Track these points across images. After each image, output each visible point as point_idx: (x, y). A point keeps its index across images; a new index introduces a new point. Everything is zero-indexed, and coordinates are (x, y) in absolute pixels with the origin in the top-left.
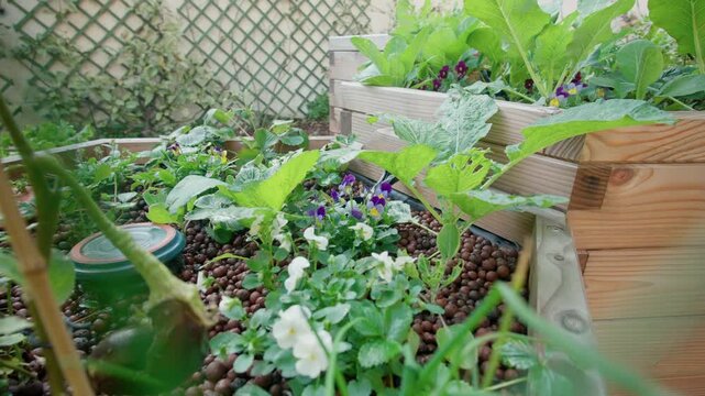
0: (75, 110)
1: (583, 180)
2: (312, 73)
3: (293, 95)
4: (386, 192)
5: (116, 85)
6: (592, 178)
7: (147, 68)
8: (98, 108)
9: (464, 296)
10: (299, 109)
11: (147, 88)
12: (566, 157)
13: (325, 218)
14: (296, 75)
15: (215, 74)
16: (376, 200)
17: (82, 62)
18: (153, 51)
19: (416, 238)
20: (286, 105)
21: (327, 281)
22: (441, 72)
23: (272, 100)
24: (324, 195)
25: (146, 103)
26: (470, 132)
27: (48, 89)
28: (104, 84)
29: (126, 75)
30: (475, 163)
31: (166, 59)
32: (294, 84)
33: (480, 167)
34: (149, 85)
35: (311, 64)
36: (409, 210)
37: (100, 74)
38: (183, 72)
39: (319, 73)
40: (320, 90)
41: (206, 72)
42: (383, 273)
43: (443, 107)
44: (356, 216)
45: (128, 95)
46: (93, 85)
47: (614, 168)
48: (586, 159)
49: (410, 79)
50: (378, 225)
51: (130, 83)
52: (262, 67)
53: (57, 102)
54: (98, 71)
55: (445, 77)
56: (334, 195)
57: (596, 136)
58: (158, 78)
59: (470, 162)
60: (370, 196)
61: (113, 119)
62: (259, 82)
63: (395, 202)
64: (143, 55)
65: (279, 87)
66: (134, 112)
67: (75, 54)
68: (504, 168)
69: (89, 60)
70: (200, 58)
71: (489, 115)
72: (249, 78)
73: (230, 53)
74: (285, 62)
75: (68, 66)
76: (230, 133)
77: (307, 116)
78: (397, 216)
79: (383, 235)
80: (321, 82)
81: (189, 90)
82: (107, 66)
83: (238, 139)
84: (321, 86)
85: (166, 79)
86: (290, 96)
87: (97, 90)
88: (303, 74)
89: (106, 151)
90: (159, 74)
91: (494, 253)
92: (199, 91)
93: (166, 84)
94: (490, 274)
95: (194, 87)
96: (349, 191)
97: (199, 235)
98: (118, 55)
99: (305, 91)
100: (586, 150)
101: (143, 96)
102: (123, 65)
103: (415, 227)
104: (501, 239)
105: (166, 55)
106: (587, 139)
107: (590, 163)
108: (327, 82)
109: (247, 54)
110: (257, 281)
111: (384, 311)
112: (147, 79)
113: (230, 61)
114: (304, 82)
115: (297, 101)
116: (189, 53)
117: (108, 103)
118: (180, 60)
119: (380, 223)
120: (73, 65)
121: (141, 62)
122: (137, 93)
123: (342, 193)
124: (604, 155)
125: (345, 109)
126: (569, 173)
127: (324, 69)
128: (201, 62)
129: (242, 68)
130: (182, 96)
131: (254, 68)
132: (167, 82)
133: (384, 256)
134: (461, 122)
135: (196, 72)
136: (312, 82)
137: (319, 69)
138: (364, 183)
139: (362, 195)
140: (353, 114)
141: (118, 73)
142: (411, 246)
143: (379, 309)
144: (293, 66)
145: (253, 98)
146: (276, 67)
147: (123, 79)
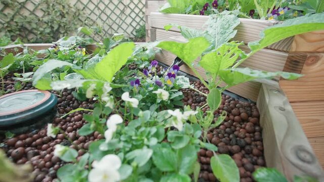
0: (18, 33)
1: (290, 63)
2: (137, 15)
3: (128, 26)
4: (176, 70)
5: (39, 20)
6: (295, 61)
7: (53, 12)
8: (31, 32)
9: (223, 131)
10: (132, 33)
11: (55, 22)
12: (281, 49)
13: (141, 86)
14: (129, 15)
15: (90, 15)
16: (170, 75)
17: (20, 8)
18: (57, 3)
19: (192, 97)
20: (125, 31)
21: (137, 129)
22: (204, 7)
23: (118, 28)
24: (140, 73)
25: (55, 29)
26: (224, 36)
27: (3, 22)
28: (33, 19)
29: (44, 15)
30: (232, 52)
31: (64, 7)
32: (129, 20)
33: (233, 55)
34: (55, 20)
35: (137, 11)
36: (188, 81)
37: (30, 15)
38: (73, 14)
39: (141, 15)
40: (141, 23)
41: (84, 14)
42: (176, 124)
43: (207, 23)
44: (158, 85)
45: (45, 26)
46: (27, 20)
47: (309, 55)
48: (294, 50)
49: (188, 10)
50: (171, 89)
51: (46, 19)
52: (113, 12)
53: (9, 29)
54: (29, 13)
55: (206, 9)
56: (145, 73)
57: (301, 36)
58: (60, 17)
59: (229, 51)
60: (166, 73)
61: (38, 37)
62: (112, 19)
63: (180, 77)
64: (51, 5)
65: (121, 22)
66: (49, 34)
67: (16, 3)
68: (248, 55)
69: (24, 7)
70: (81, 7)
71: (235, 26)
72: (106, 17)
73: (96, 4)
74: (124, 9)
75: (13, 10)
76: (90, 41)
77: (136, 36)
78: (182, 85)
79: (174, 96)
80: (142, 19)
81: (76, 23)
82: (34, 10)
83: (95, 44)
84: (142, 21)
85: (65, 17)
86: (127, 26)
87: (29, 23)
88: (133, 15)
89: (21, 50)
90: (60, 14)
91: (237, 105)
92: (81, 23)
93: (64, 20)
94: (237, 118)
95: (79, 22)
96: (154, 70)
97: (69, 96)
98: (39, 4)
99: (134, 24)
100: (294, 44)
101: (53, 25)
102: (41, 9)
103: (191, 90)
104: (239, 97)
105: (63, 5)
106: (295, 37)
107: (295, 52)
108: (144, 19)
109: (105, 5)
110: (89, 130)
111: (177, 152)
112: (54, 17)
113: (97, 9)
114: (134, 20)
115: (130, 29)
116: (75, 4)
117: (35, 29)
118: (71, 8)
119: (172, 88)
120: (16, 9)
121: (51, 8)
122: (50, 24)
123: (150, 71)
124: (304, 47)
125: (153, 27)
126: (283, 58)
127: (143, 13)
128: (82, 8)
129: (102, 12)
130: (73, 26)
131: (108, 12)
132: (65, 19)
133: (177, 112)
134: (219, 30)
135: (79, 14)
136: (138, 19)
137: (141, 13)
138: (163, 67)
139: (162, 73)
140: (157, 30)
141: (40, 14)
142: (190, 102)
143: (173, 150)
144: (128, 11)
145: (108, 27)
146: (120, 12)
147: (42, 17)
